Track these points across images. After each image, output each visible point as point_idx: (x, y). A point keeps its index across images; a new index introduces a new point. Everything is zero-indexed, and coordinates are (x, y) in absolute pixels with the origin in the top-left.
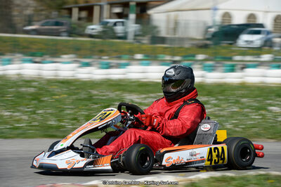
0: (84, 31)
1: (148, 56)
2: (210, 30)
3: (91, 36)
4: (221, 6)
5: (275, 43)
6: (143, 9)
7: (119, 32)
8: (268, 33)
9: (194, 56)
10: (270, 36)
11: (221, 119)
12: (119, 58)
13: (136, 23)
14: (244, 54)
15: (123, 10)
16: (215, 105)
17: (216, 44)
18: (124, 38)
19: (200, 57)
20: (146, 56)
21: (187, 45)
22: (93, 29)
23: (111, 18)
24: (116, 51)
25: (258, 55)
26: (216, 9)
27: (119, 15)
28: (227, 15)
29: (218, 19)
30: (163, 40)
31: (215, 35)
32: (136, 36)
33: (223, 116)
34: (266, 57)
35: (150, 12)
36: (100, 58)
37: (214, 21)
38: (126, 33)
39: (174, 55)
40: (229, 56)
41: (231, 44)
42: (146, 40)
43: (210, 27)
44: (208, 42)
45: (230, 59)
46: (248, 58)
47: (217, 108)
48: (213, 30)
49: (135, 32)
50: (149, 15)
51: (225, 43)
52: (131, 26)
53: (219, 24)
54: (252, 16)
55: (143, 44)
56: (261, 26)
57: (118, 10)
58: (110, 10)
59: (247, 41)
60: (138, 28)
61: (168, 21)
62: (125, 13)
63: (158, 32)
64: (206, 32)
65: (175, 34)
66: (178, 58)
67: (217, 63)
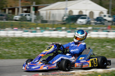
0: (13, 18)
1: (42, 28)
4: (68, 8)
5: (91, 22)
6: (36, 9)
7: (28, 18)
8: (89, 18)
9: (61, 28)
10: (89, 20)
12: (30, 29)
13: (35, 15)
15: (28, 10)
17: (68, 23)
18: (30, 20)
19: (63, 28)
20: (41, 28)
21: (56, 23)
22: (16, 17)
23: (22, 13)
24: (28, 26)
25: (87, 27)
26: (67, 9)
27: (26, 12)
28: (71, 12)
30: (46, 22)
31: (67, 19)
32: (35, 20)
34: (90, 28)
35: (39, 10)
36: (22, 29)
37: (66, 14)
39: (53, 27)
40: (75, 27)
41: (74, 23)
42: (39, 22)
43: (65, 16)
45: (75, 29)
50: (39, 12)
51: (71, 23)
52: (33, 16)
53: (68, 15)
54: (81, 12)
56: (86, 15)
57: (25, 10)
58: (22, 10)
59: (80, 22)
60: (35, 17)
61: (47, 14)
63: (43, 18)
64: (63, 18)
65: (49, 19)
66: (54, 29)
67: (72, 30)
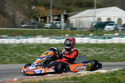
0: (44, 26)
1: (71, 35)
2: (93, 24)
3: (47, 28)
4: (97, 15)
5: (119, 29)
6: (66, 17)
7: (58, 26)
8: (116, 25)
9: (88, 34)
10: (117, 26)
11: (109, 55)
12: (59, 36)
13: (65, 23)
14: (108, 33)
16: (104, 51)
17: (96, 30)
18: (60, 28)
19: (91, 35)
20: (69, 35)
21: (85, 30)
22: (47, 25)
23: (53, 21)
24: (58, 33)
25: (114, 33)
26: (95, 16)
27: (57, 20)
28: (99, 19)
29: (96, 20)
30: (75, 29)
31: (95, 26)
32: (64, 27)
33: (109, 54)
34: (116, 34)
35: (69, 18)
36: (52, 36)
37: (95, 21)
38: (61, 26)
39: (81, 34)
40: (102, 34)
41: (102, 30)
42: (69, 29)
43: (93, 23)
44: (93, 29)
45: (103, 35)
46: (110, 35)
47: (105, 52)
48: (94, 24)
49: (64, 26)
50: (69, 20)
51: (99, 29)
52: (63, 24)
53: (96, 22)
54: (109, 19)
55: (68, 30)
56: (113, 22)
57: (56, 18)
58: (53, 18)
59: (108, 28)
61: (76, 21)
62: (59, 19)
63: (73, 26)
64: (92, 25)
65: (79, 27)
66: (82, 35)
67: (99, 36)
